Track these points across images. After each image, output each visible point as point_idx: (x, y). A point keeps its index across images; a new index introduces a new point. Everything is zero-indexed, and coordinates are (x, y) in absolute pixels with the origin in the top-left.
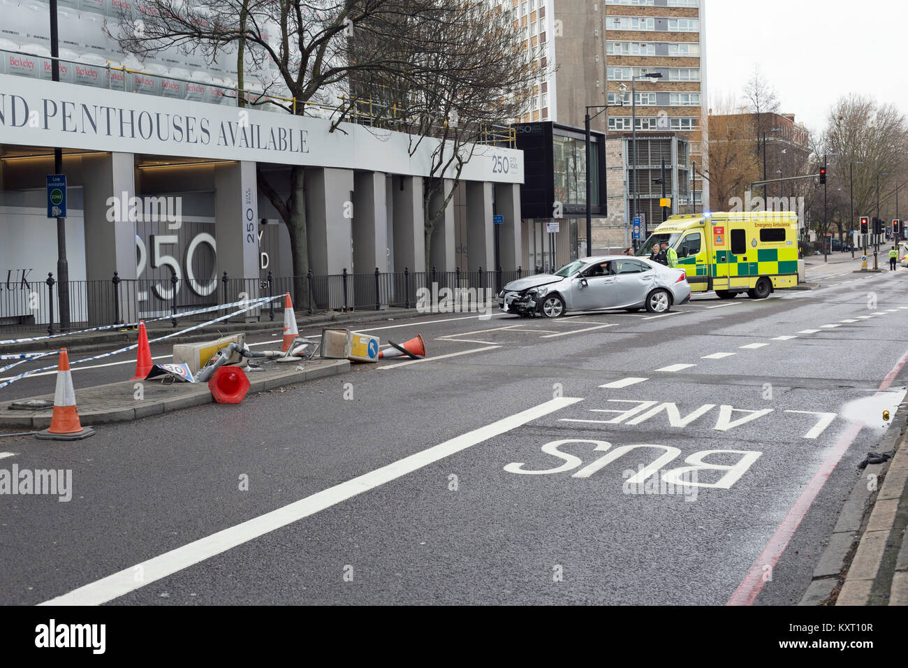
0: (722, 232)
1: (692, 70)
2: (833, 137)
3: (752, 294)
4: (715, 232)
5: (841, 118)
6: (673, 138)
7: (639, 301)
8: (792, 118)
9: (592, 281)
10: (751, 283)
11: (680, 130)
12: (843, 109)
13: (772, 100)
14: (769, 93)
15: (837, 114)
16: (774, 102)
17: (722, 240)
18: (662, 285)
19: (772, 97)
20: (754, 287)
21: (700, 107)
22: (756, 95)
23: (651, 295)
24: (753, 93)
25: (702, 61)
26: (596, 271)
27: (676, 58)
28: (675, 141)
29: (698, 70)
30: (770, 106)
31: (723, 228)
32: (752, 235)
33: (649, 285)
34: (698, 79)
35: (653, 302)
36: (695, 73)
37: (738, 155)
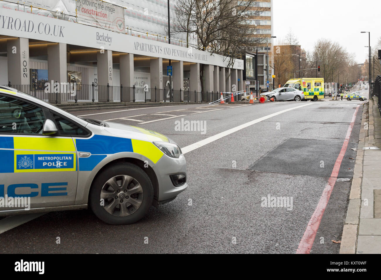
0: (305, 83)
1: (268, 30)
2: (316, 54)
3: (312, 100)
4: (303, 83)
5: (319, 48)
6: (264, 55)
7: (293, 98)
8: (300, 47)
9: (282, 93)
10: (312, 97)
11: (264, 52)
12: (320, 44)
13: (296, 41)
14: (295, 38)
15: (317, 46)
16: (296, 42)
17: (305, 86)
18: (298, 94)
19: (296, 40)
20: (313, 98)
21: (271, 43)
22: (290, 39)
23: (295, 97)
24: (289, 38)
25: (272, 27)
26: (282, 91)
27: (262, 26)
28: (265, 56)
29: (270, 30)
30: (295, 43)
31: (305, 82)
32: (313, 84)
33: (295, 94)
34: (270, 33)
35: (296, 99)
36: (269, 31)
37: (285, 61)
